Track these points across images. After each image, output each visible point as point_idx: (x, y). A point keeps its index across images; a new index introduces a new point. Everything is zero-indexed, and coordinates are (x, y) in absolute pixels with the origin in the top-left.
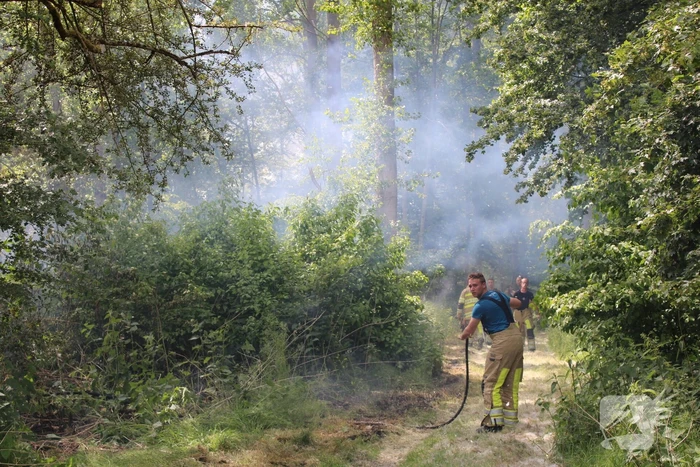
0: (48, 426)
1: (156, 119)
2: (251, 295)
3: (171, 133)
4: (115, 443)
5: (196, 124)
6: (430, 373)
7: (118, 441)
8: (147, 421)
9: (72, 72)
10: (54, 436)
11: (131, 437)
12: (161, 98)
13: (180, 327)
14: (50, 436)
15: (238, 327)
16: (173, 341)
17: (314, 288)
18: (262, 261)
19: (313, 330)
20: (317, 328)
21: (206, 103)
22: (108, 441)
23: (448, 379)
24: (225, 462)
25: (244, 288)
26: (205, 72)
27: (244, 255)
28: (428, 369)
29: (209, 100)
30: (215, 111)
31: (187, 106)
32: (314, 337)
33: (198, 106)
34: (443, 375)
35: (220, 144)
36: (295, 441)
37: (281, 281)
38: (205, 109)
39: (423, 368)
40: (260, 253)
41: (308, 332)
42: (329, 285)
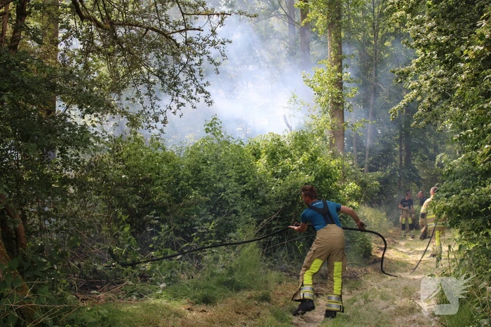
0: (93, 285)
1: (160, 78)
2: (235, 200)
3: (170, 87)
4: (135, 298)
5: (187, 81)
6: (362, 255)
7: (136, 296)
8: (158, 283)
9: (104, 46)
10: (96, 292)
11: (146, 294)
12: (163, 63)
13: (187, 221)
14: (93, 292)
15: (227, 222)
16: (182, 230)
17: (280, 195)
18: (244, 177)
19: (278, 224)
20: (281, 223)
21: (193, 67)
22: (130, 296)
23: (375, 260)
24: (205, 311)
25: (230, 194)
26: (193, 45)
27: (232, 173)
28: (361, 253)
29: (196, 64)
30: (200, 72)
31: (181, 69)
32: (278, 229)
33: (188, 69)
34: (371, 257)
35: (203, 94)
36: (256, 299)
37: (257, 191)
38: (193, 71)
39: (357, 251)
40: (244, 172)
41: (274, 226)
42: (290, 193)
